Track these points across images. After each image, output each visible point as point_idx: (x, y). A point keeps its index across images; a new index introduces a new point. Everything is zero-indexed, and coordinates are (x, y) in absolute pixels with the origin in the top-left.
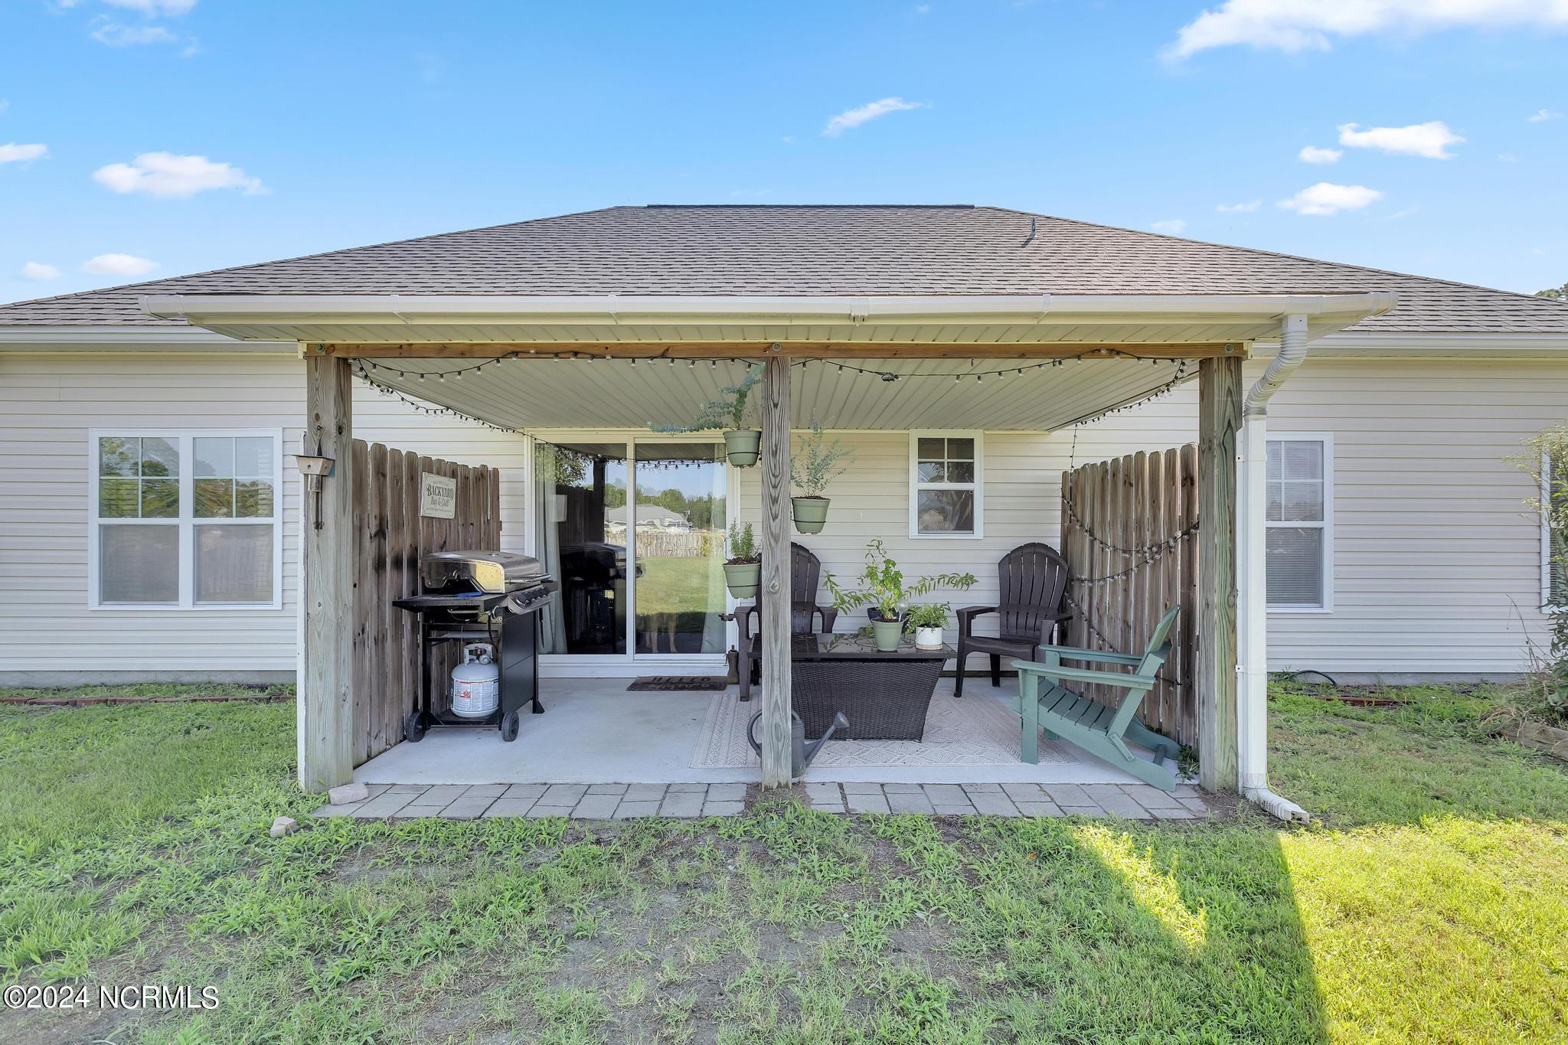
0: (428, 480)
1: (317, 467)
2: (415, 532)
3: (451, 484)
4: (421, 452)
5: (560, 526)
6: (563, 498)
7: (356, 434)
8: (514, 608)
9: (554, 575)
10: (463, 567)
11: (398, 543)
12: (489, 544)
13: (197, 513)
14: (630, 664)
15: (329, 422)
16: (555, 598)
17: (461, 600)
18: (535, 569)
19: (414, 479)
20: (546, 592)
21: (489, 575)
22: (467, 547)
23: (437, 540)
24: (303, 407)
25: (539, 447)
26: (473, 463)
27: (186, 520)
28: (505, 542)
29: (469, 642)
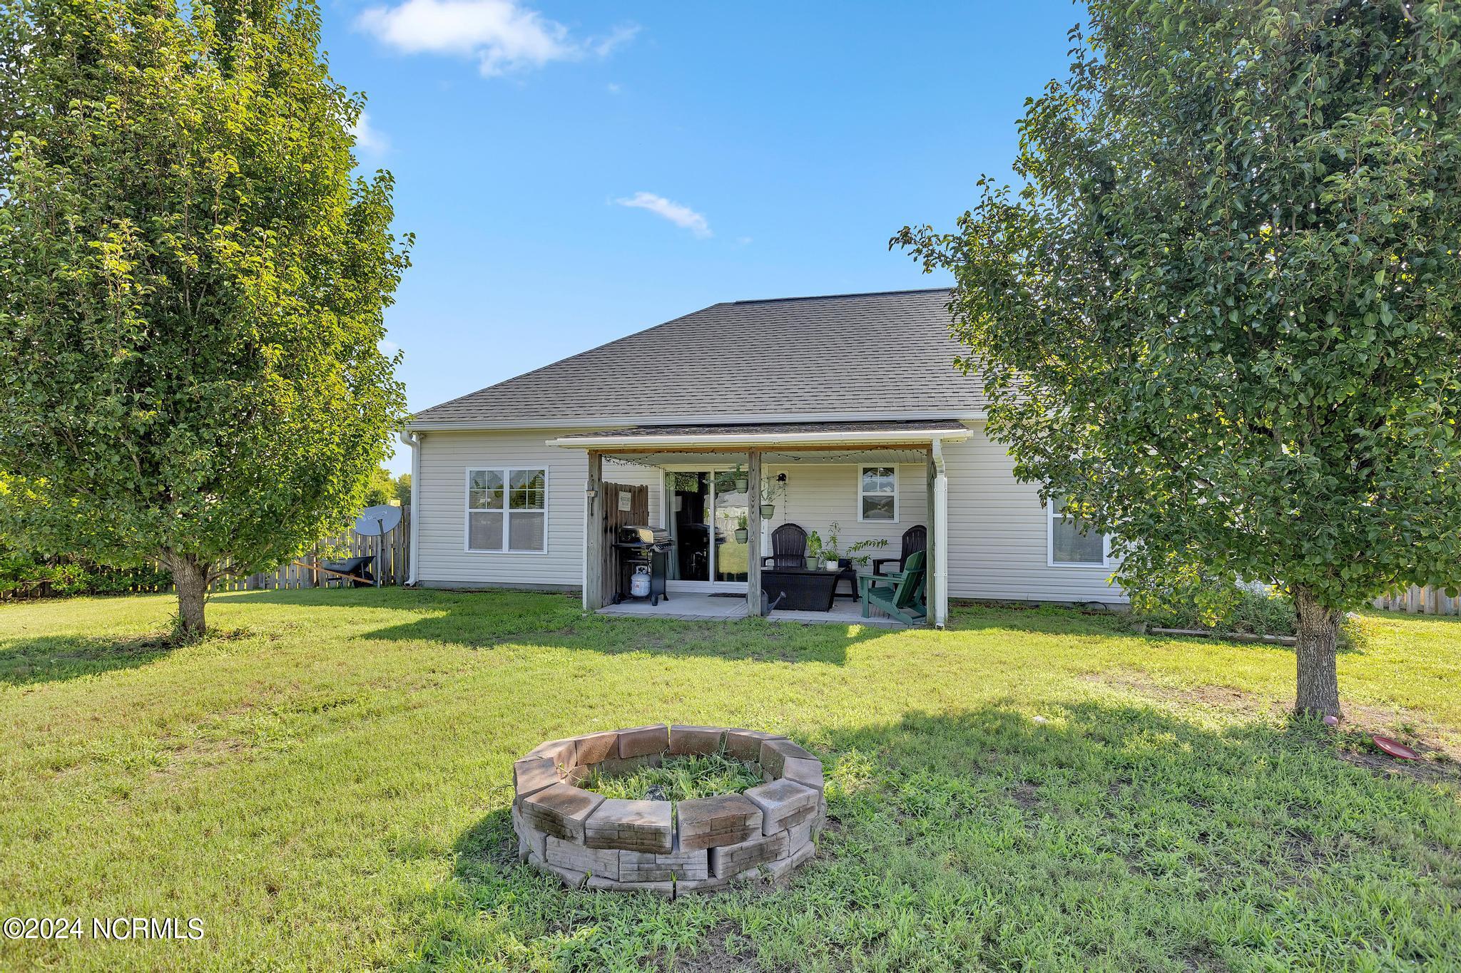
0: (622, 494)
1: (593, 494)
2: (617, 517)
3: (629, 495)
4: (620, 482)
5: (677, 513)
6: (680, 498)
7: (603, 480)
8: (657, 549)
9: (674, 537)
10: (635, 532)
11: (612, 522)
12: (644, 524)
13: (511, 507)
14: (712, 586)
15: (596, 477)
16: (674, 547)
17: (636, 545)
18: (665, 534)
19: (617, 495)
20: (670, 544)
21: (646, 535)
22: (635, 524)
23: (624, 521)
24: (587, 475)
25: (667, 474)
26: (637, 484)
27: (506, 511)
28: (650, 522)
29: (638, 564)
